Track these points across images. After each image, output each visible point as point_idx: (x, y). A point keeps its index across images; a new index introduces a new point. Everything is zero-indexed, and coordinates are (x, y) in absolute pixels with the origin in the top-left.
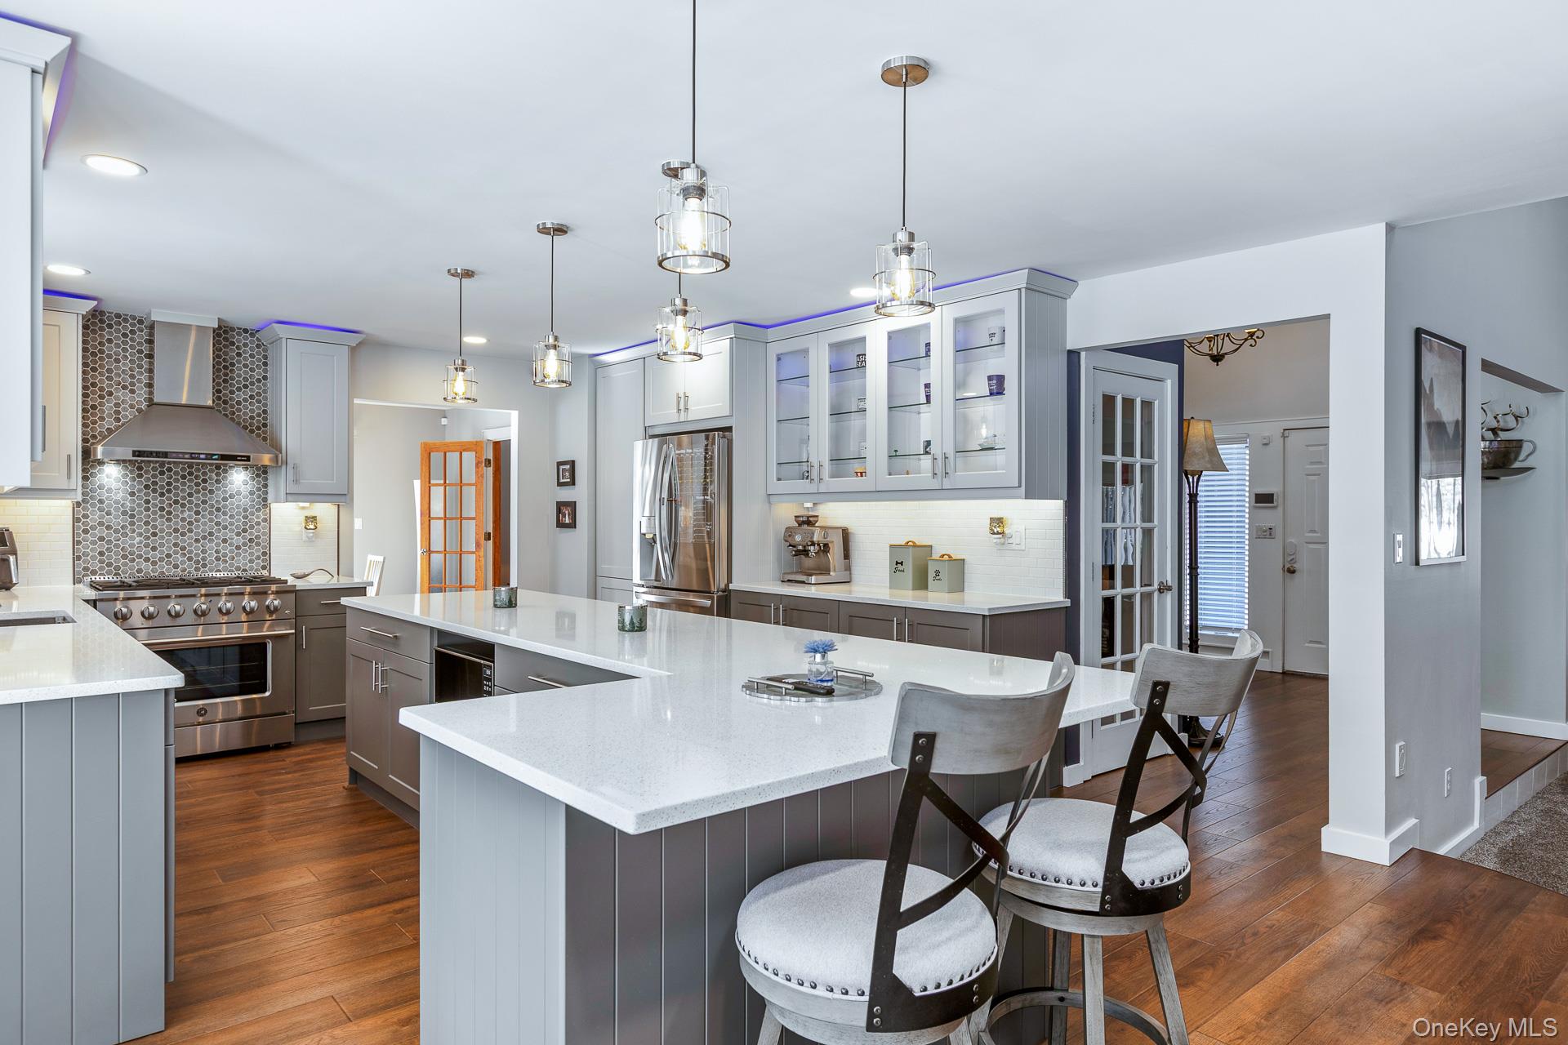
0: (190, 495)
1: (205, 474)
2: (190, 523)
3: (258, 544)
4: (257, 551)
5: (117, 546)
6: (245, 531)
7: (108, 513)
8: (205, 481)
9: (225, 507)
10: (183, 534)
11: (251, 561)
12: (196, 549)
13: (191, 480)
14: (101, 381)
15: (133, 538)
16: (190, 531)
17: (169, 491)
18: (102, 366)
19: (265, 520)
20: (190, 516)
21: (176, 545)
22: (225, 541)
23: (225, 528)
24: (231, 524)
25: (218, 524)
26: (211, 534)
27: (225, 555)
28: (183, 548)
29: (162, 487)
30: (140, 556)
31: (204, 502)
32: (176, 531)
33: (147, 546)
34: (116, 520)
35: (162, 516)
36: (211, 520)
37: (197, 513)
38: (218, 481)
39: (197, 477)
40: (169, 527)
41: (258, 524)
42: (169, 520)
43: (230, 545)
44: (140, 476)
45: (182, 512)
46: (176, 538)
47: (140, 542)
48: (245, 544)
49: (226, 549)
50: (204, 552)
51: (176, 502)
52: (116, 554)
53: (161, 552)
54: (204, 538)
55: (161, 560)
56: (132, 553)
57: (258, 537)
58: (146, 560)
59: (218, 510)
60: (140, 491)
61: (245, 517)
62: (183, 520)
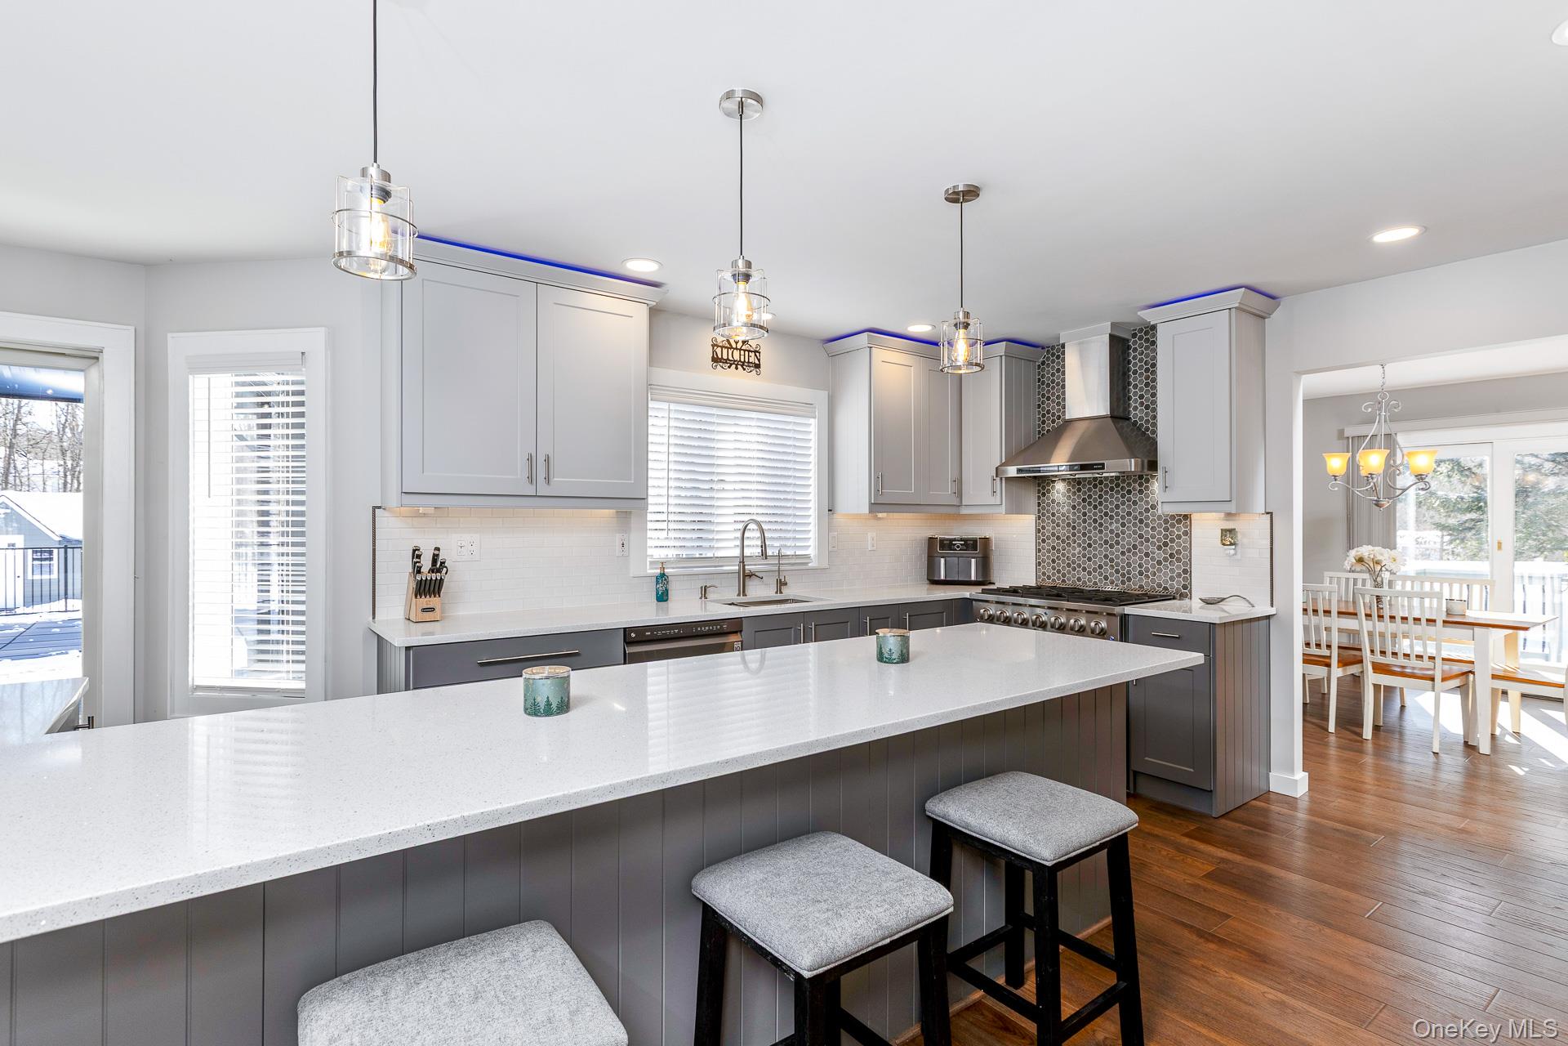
0: (1117, 507)
1: (1129, 485)
2: (1118, 535)
3: (1179, 560)
4: (1178, 568)
5: (1063, 555)
6: (1166, 544)
7: (1058, 525)
8: (1129, 492)
9: (1147, 518)
10: (1112, 546)
11: (1172, 579)
12: (1121, 561)
13: (1118, 492)
14: (1053, 408)
15: (1074, 549)
16: (1118, 543)
17: (1101, 504)
18: (1053, 394)
19: (1186, 533)
20: (1117, 528)
21: (1106, 556)
22: (1147, 555)
23: (1147, 540)
24: (1153, 537)
25: (1141, 536)
26: (1135, 547)
27: (1147, 570)
28: (1112, 560)
29: (1095, 500)
30: (1079, 566)
31: (1129, 514)
32: (1106, 542)
33: (1084, 556)
34: (1063, 532)
35: (1095, 528)
36: (1135, 532)
37: (1123, 525)
38: (1141, 492)
39: (1123, 489)
40: (1101, 539)
41: (1179, 537)
42: (1101, 532)
43: (1153, 559)
44: (1079, 490)
45: (1111, 524)
46: (1106, 549)
47: (1079, 553)
48: (1166, 559)
49: (1148, 564)
50: (1129, 565)
51: (1106, 514)
52: (1063, 562)
53: (1095, 563)
54: (1129, 551)
55: (1095, 570)
56: (1074, 562)
57: (1178, 552)
58: (1084, 569)
59: (1141, 521)
60: (1079, 504)
61: (1166, 529)
62: (1112, 531)
